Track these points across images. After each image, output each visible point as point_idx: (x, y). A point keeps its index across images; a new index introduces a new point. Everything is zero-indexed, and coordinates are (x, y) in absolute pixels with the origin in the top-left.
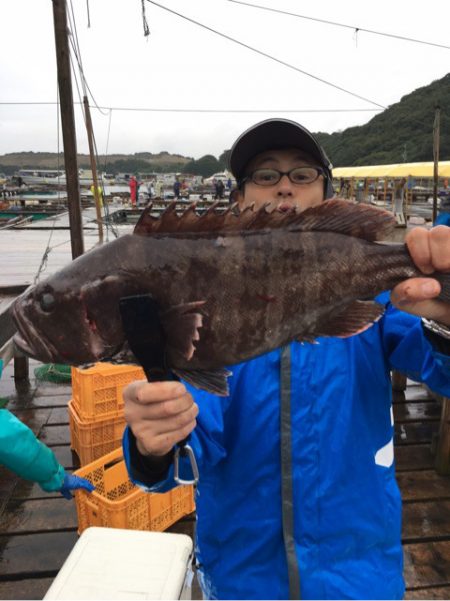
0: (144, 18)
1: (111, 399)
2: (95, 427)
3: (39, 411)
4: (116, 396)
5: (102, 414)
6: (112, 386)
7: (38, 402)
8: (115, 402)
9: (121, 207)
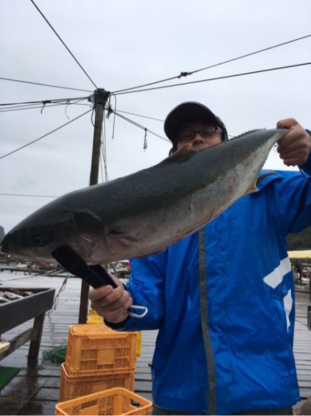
0: (145, 140)
1: (93, 359)
2: (78, 381)
3: (40, 378)
4: (96, 357)
5: (85, 371)
6: (95, 348)
7: (41, 373)
8: (95, 362)
9: (122, 269)
